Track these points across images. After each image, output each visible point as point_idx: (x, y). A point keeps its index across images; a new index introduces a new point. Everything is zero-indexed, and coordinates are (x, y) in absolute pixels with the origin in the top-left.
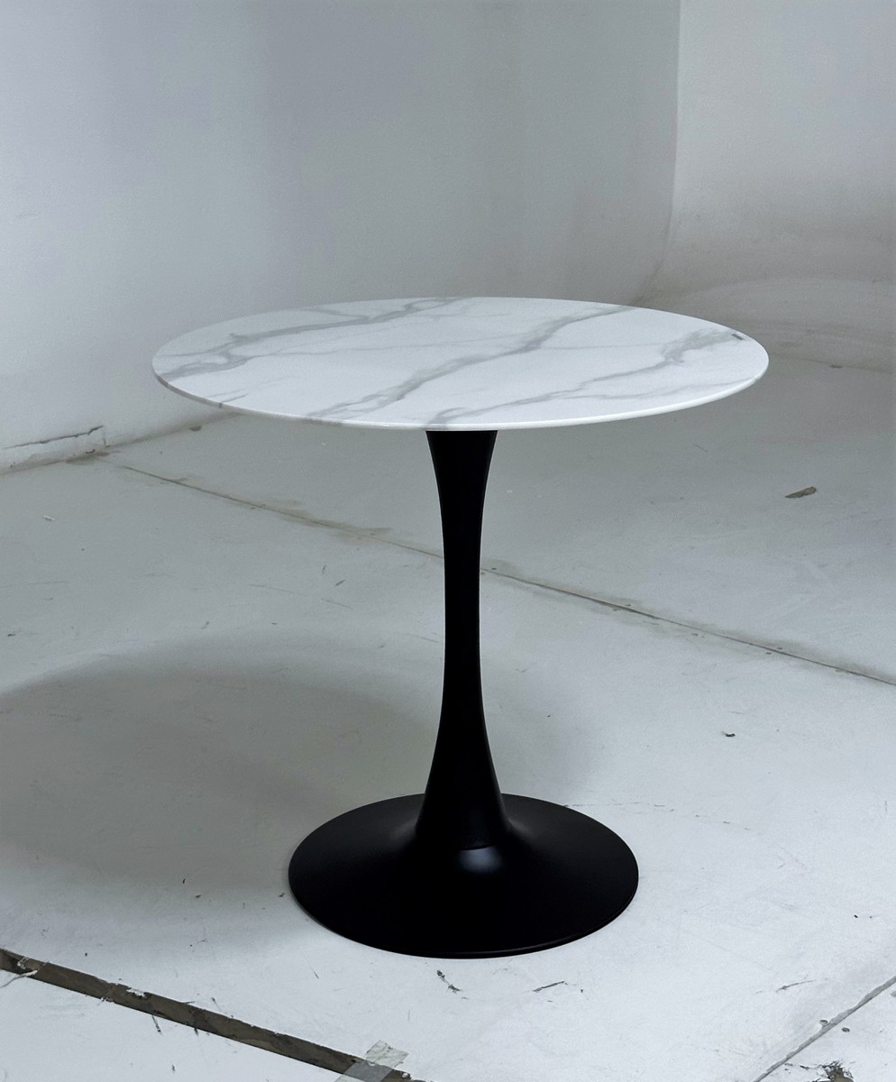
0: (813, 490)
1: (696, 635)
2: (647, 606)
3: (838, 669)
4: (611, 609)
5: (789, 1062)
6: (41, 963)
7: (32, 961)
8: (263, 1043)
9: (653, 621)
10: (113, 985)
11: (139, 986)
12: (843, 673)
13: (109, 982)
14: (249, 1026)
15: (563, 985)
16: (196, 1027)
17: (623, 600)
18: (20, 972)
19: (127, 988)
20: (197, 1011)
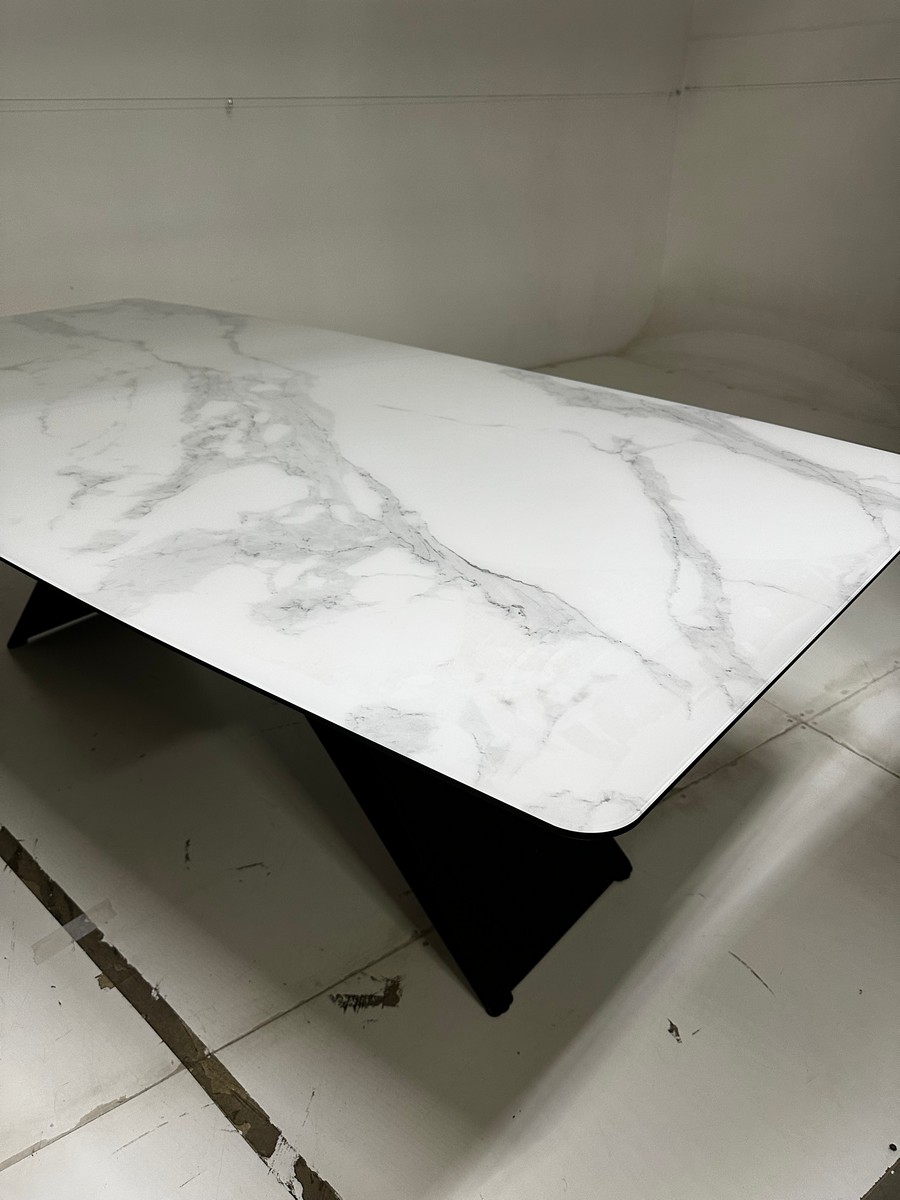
5: (365, 971)
8: (37, 888)
15: (259, 867)
16: (8, 864)
20: (20, 849)
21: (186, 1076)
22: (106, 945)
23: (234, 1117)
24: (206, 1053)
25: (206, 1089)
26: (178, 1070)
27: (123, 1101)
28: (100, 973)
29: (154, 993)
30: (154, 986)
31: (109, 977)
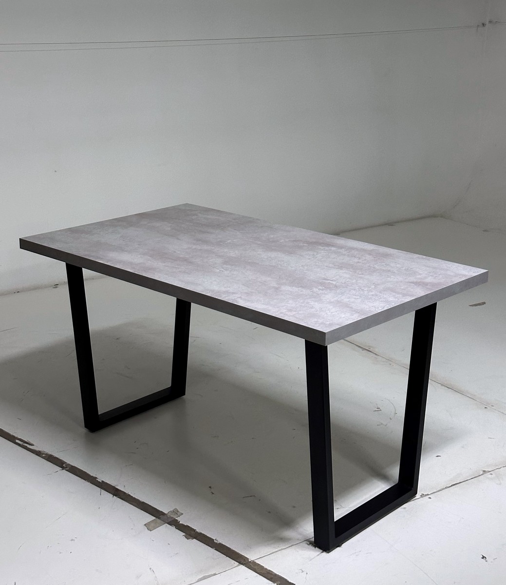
0: (484, 303)
1: (391, 364)
2: (376, 350)
3: (442, 385)
4: (361, 349)
6: (72, 466)
7: (69, 464)
8: (134, 503)
9: (376, 356)
10: (93, 476)
11: (101, 478)
12: (443, 387)
13: (92, 475)
14: (132, 497)
15: (253, 497)
16: (114, 495)
17: (369, 346)
18: (63, 468)
19: (97, 478)
20: (117, 490)
21: (242, 567)
22: (182, 524)
23: (270, 579)
24: (250, 560)
25: (254, 571)
26: (238, 566)
27: (215, 574)
28: (184, 534)
29: (215, 541)
30: (214, 538)
31: (190, 535)
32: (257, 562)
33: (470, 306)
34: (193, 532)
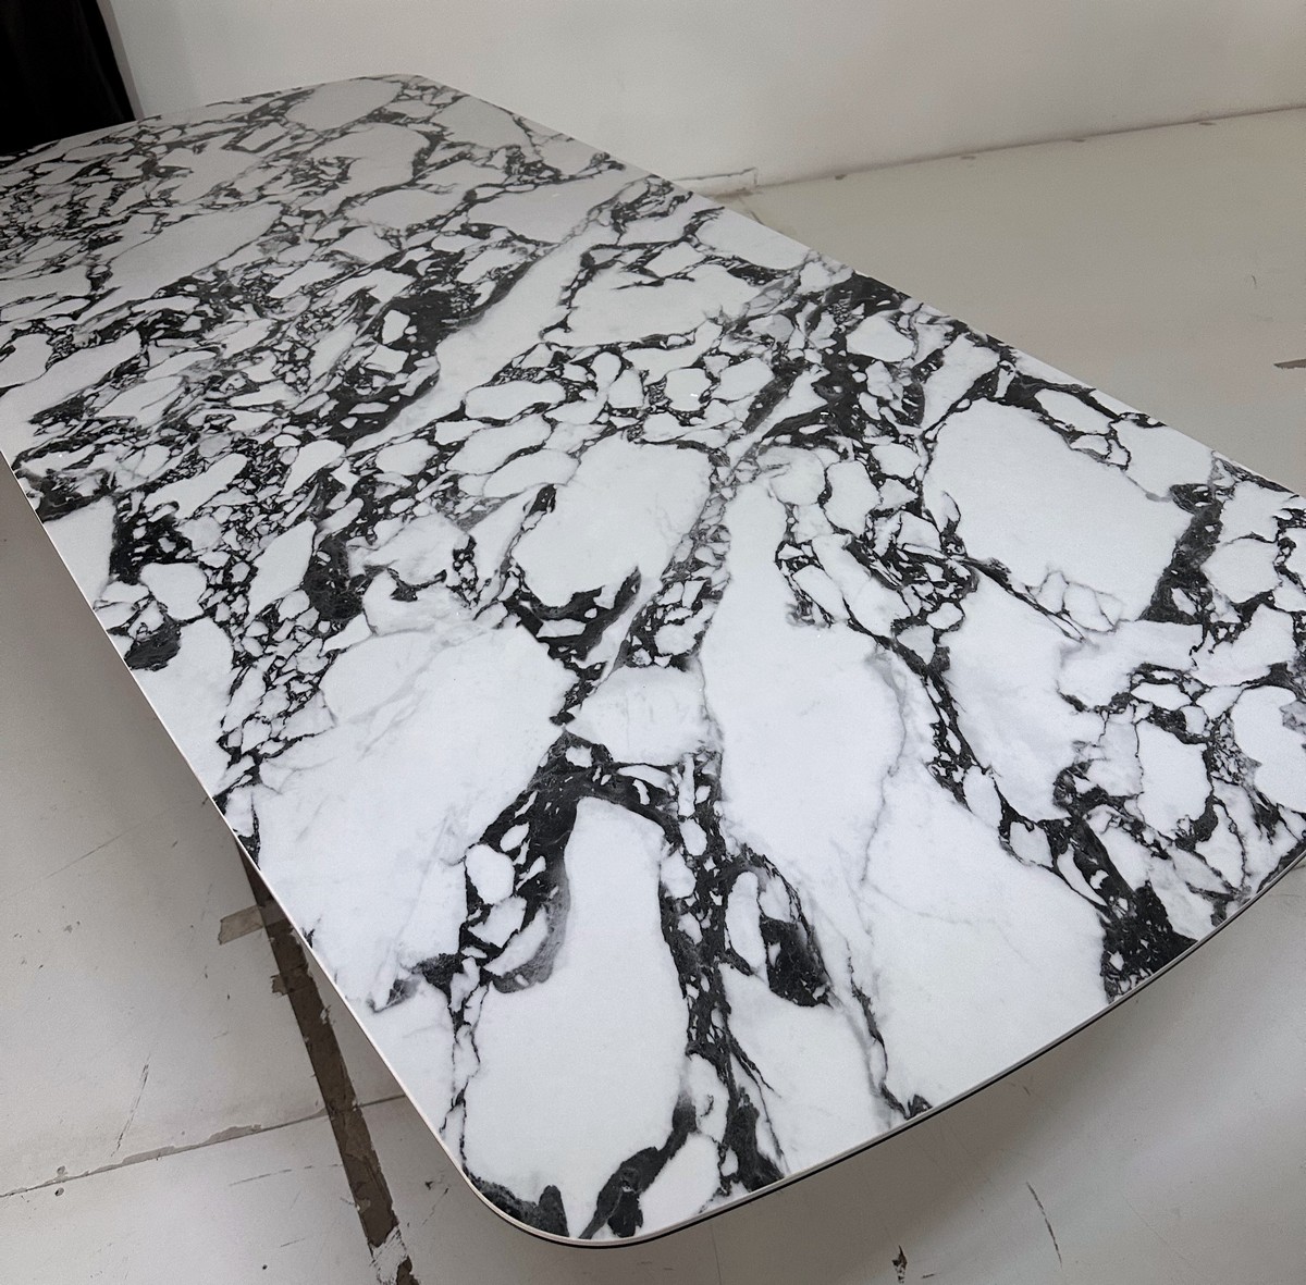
22: (293, 940)
23: (357, 1188)
24: (354, 1103)
25: (340, 1147)
26: (319, 1115)
27: (256, 1130)
28: (278, 972)
29: (323, 1015)
30: (326, 1006)
31: (286, 980)
32: (367, 1114)
33: (1277, 365)
34: (297, 973)
